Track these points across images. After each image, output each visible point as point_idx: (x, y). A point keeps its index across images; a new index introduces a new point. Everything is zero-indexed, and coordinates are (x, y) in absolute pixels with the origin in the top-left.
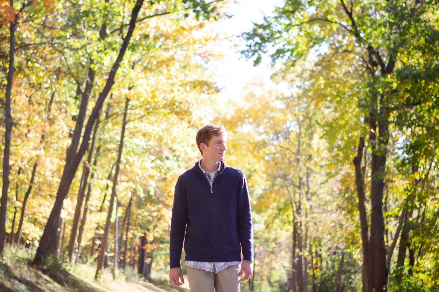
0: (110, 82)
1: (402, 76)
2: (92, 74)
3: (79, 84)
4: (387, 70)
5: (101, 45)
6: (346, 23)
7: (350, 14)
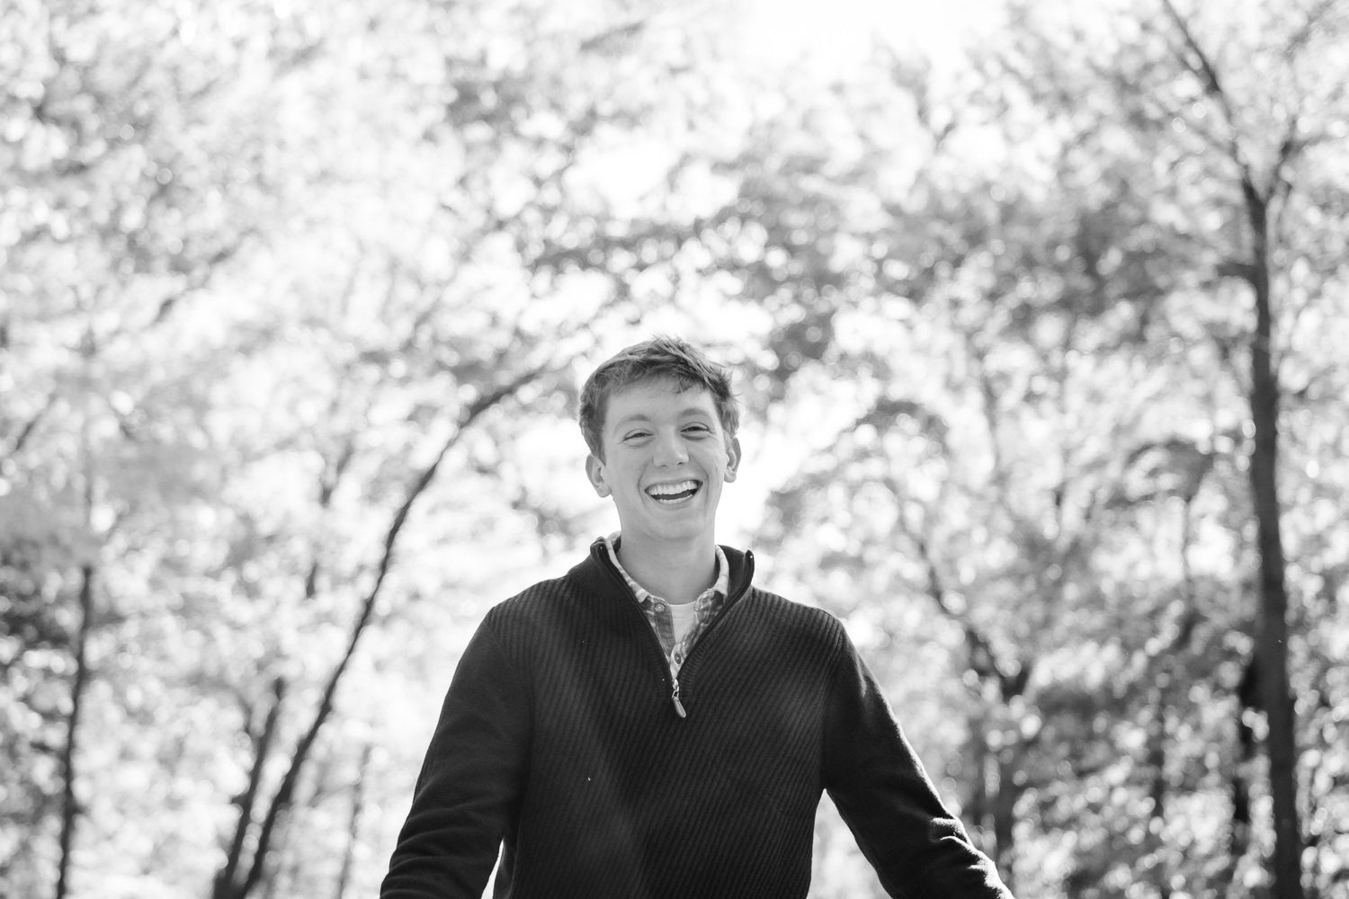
0: (326, 709)
1: (1051, 704)
2: (279, 687)
3: (248, 710)
4: (1013, 687)
5: (305, 615)
6: (914, 571)
7: (922, 549)
